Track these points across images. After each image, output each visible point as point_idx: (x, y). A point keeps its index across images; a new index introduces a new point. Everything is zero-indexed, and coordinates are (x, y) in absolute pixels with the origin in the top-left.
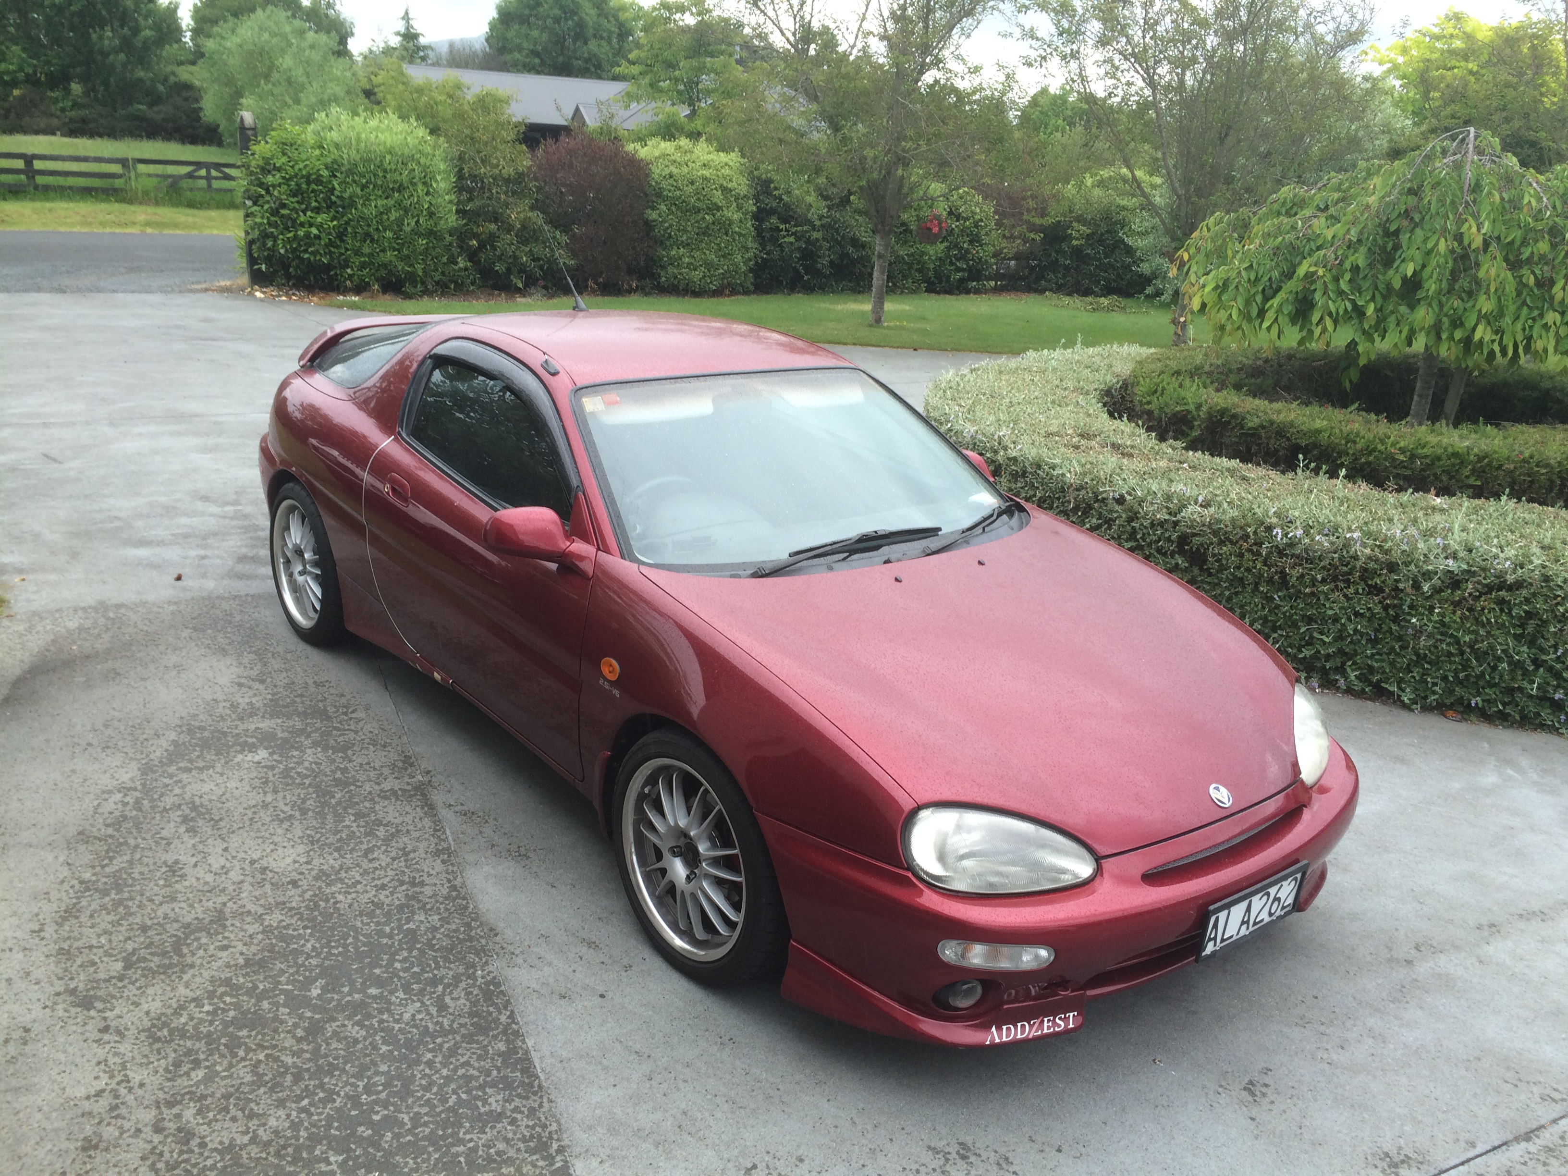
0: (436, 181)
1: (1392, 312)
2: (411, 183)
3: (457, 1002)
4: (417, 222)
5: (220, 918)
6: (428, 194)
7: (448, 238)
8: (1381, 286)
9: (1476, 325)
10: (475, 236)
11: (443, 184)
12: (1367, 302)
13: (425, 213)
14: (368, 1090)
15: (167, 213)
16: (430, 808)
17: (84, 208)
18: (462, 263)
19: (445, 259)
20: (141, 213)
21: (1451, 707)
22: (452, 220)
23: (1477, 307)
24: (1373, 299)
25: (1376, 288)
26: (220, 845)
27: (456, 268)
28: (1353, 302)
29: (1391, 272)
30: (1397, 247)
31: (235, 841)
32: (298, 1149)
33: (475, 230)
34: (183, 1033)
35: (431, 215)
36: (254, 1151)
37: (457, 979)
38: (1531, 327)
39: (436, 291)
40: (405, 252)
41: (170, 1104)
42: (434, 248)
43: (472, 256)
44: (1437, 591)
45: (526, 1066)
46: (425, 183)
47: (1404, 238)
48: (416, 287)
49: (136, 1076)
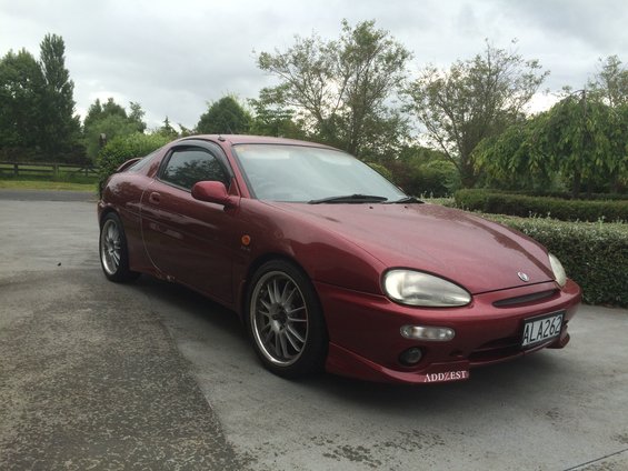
1: (561, 158)
3: (173, 383)
5: (64, 355)
8: (556, 149)
9: (596, 159)
12: (550, 155)
14: (127, 409)
15: (69, 185)
16: (164, 327)
17: (37, 183)
20: (59, 185)
21: (607, 302)
23: (596, 152)
24: (552, 154)
25: (553, 150)
26: (66, 334)
28: (545, 155)
29: (559, 143)
31: (73, 334)
32: (91, 428)
34: (41, 388)
36: (69, 427)
37: (172, 377)
41: (30, 410)
44: (596, 250)
45: (205, 404)
49: (15, 401)
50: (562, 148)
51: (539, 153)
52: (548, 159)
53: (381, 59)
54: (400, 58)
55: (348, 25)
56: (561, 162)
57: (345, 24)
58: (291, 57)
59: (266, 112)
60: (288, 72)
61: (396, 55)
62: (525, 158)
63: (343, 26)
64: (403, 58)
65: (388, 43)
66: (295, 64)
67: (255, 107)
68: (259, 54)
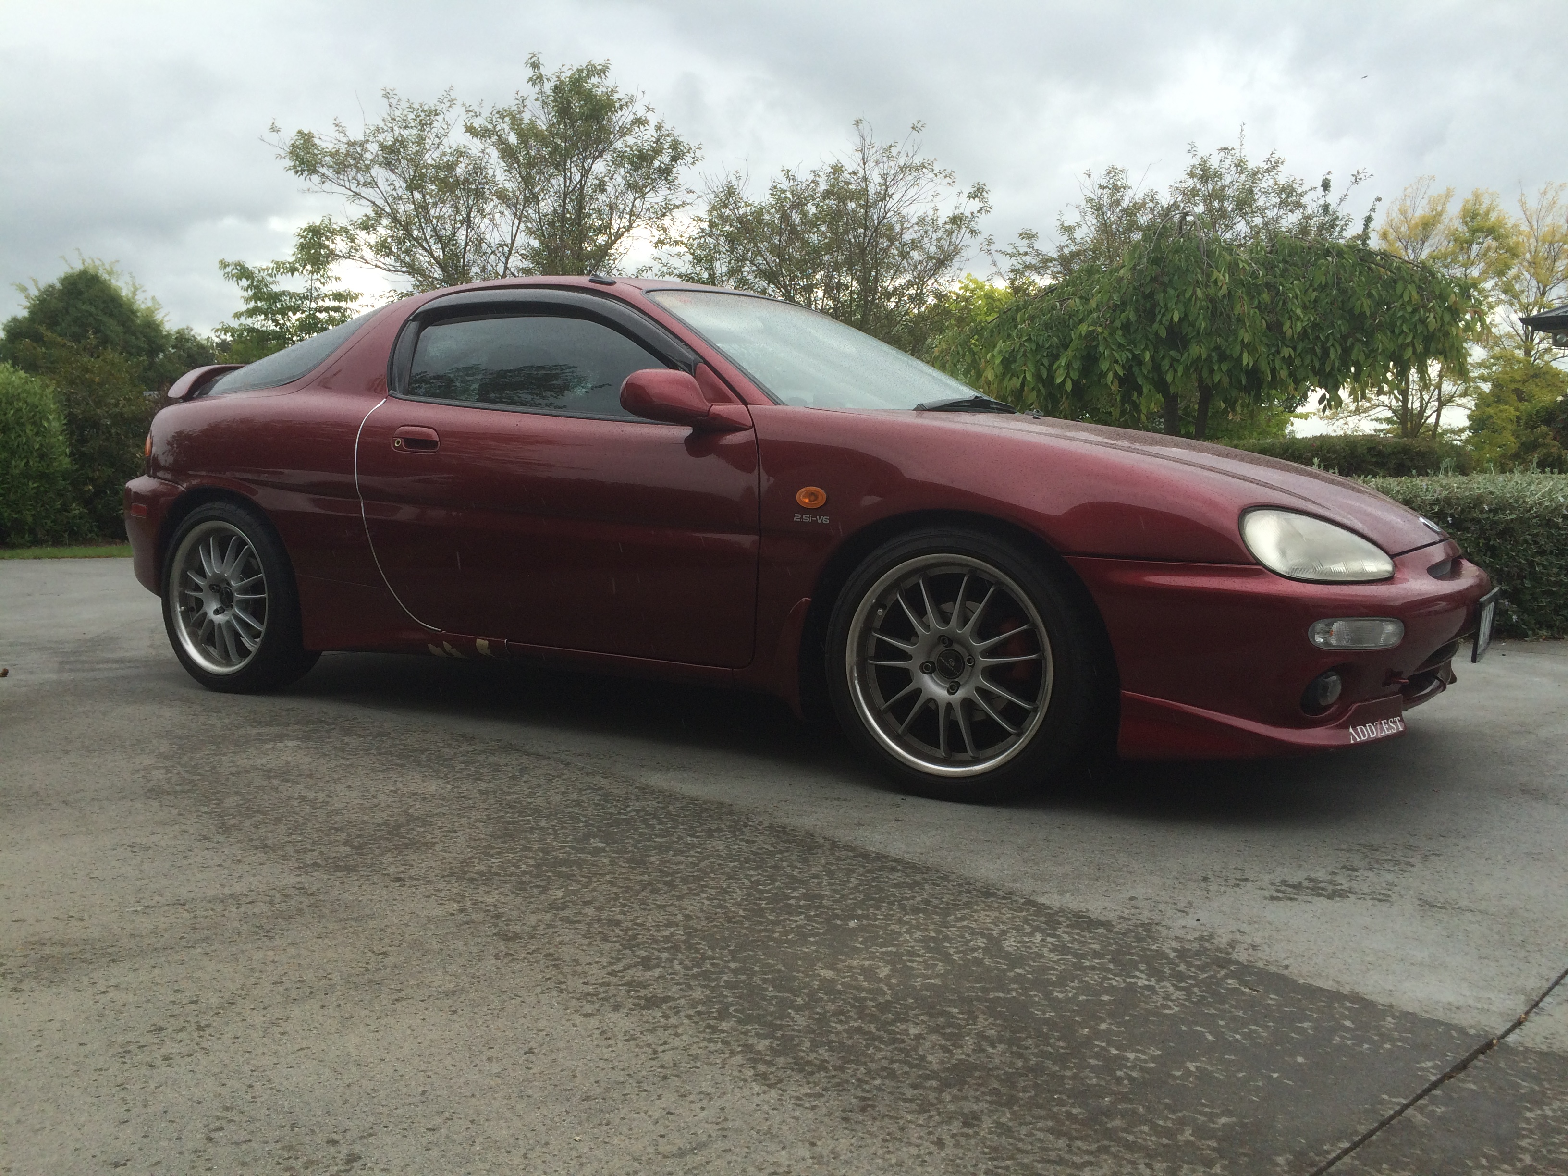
0: (48, 420)
1: (1163, 358)
2: (18, 424)
4: (27, 463)
6: (37, 434)
7: (61, 483)
8: (1151, 337)
9: (1241, 354)
10: (92, 480)
11: (55, 423)
12: (1143, 351)
13: (35, 454)
18: (76, 509)
19: (58, 505)
22: (66, 463)
23: (1240, 338)
24: (1146, 348)
25: (1147, 339)
27: (70, 515)
28: (1133, 354)
29: (1156, 326)
30: (1155, 305)
33: (91, 475)
35: (42, 456)
38: (1273, 361)
39: (47, 541)
40: (12, 497)
42: (46, 492)
43: (87, 502)
46: (34, 423)
47: (1160, 297)
48: (23, 537)
50: (1163, 334)
51: (1120, 346)
52: (1138, 361)
53: (618, 161)
54: (665, 158)
55: (543, 71)
56: (1166, 363)
57: (535, 66)
58: (373, 148)
59: (275, 297)
60: (372, 183)
61: (657, 151)
62: (1090, 359)
63: (530, 72)
64: (674, 159)
65: (639, 122)
66: (388, 164)
67: (245, 283)
68: (289, 135)
